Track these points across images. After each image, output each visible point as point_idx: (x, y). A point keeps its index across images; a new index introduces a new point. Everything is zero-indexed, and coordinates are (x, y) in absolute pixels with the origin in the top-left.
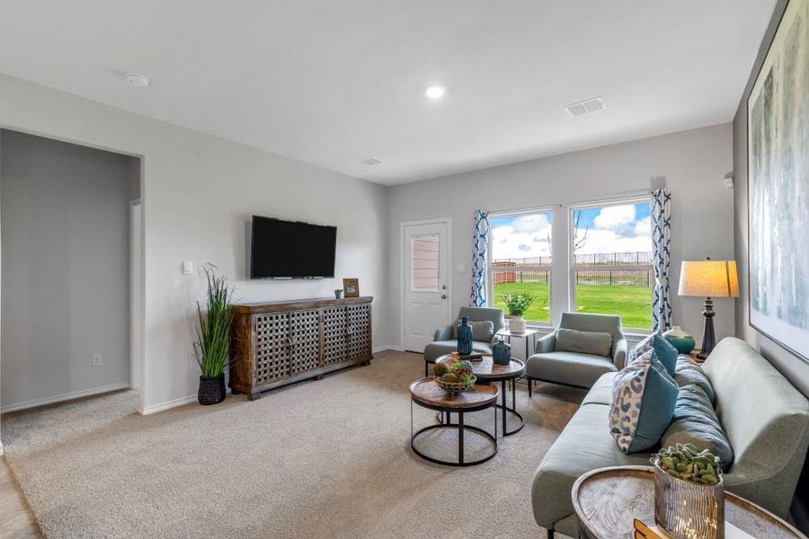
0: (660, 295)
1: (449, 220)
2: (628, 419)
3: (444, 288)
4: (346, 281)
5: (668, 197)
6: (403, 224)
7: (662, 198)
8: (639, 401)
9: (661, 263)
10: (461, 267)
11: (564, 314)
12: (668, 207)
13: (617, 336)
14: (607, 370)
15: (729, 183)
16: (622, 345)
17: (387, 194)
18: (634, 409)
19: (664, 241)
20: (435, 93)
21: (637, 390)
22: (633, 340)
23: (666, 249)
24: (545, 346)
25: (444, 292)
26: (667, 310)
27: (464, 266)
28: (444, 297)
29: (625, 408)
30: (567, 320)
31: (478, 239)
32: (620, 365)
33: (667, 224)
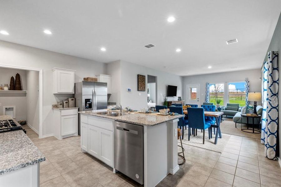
1: (199, 84)
4: (178, 97)
5: (249, 82)
6: (187, 85)
7: (248, 82)
10: (203, 94)
12: (249, 84)
14: (237, 112)
16: (240, 109)
17: (183, 78)
22: (241, 108)
24: (224, 109)
25: (198, 100)
26: (248, 103)
28: (198, 101)
29: (244, 111)
30: (228, 105)
31: (207, 89)
32: (240, 111)
33: (249, 87)
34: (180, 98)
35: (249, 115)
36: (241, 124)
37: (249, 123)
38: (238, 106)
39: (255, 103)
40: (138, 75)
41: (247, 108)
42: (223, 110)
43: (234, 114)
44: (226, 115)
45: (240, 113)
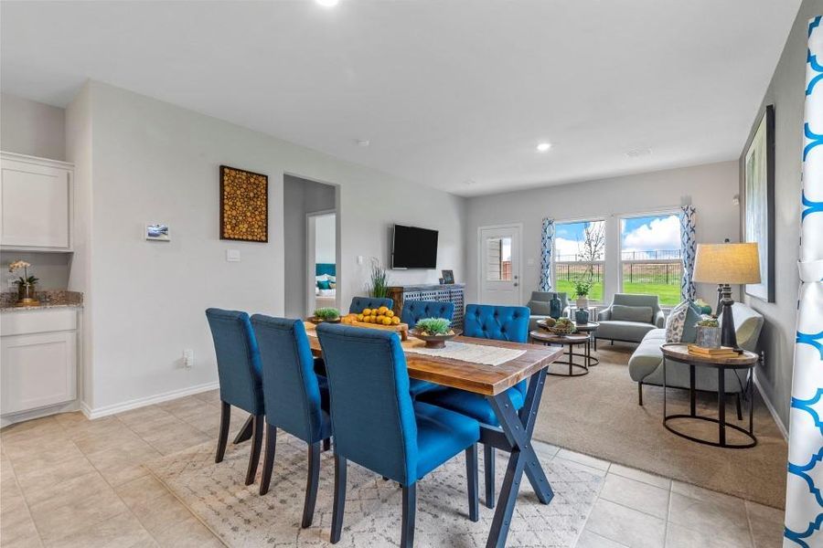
0: (687, 279)
1: (521, 225)
2: (677, 334)
3: (516, 278)
4: (444, 271)
5: (693, 211)
6: (479, 228)
7: (689, 212)
8: (683, 324)
9: (689, 257)
10: (531, 262)
11: (616, 296)
12: (693, 218)
13: (656, 309)
14: (652, 328)
15: (736, 202)
16: (660, 314)
17: (468, 204)
18: (681, 328)
19: (691, 242)
20: (544, 147)
21: (681, 319)
23: (692, 247)
24: (604, 317)
25: (517, 281)
26: (692, 291)
27: (534, 261)
28: (516, 285)
29: (675, 329)
30: (619, 299)
31: (546, 240)
32: (661, 325)
33: (693, 230)
34: (448, 274)
35: (703, 352)
36: (662, 388)
37: (699, 386)
38: (652, 303)
39: (725, 291)
40: (222, 168)
41: (690, 315)
42: (600, 318)
43: (637, 338)
44: (612, 340)
45: (662, 332)
